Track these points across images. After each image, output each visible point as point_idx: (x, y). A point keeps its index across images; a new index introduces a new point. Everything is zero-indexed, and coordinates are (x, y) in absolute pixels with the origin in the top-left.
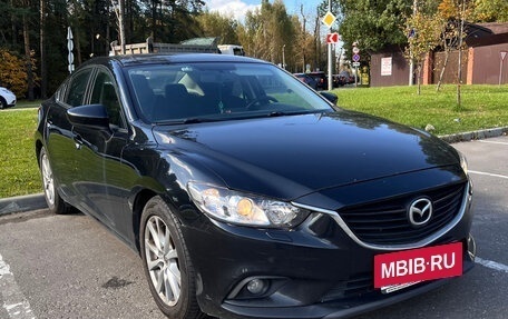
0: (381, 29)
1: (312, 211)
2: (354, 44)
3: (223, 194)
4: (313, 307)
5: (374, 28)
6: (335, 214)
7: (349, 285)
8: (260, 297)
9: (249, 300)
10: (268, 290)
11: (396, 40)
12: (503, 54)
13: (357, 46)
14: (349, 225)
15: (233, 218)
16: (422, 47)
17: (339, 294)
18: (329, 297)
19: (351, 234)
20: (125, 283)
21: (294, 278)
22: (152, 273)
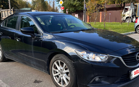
0: (75, 6)
1: (113, 57)
2: (67, 10)
3: (87, 53)
4: (113, 84)
5: (73, 5)
6: (120, 58)
7: (122, 78)
8: (99, 82)
9: (95, 83)
10: (100, 80)
11: (80, 9)
12: (110, 14)
13: (68, 11)
14: (124, 61)
15: (90, 59)
16: (91, 11)
17: (119, 80)
18: (116, 82)
19: (124, 63)
20: (40, 82)
21: (108, 76)
22: (54, 78)
